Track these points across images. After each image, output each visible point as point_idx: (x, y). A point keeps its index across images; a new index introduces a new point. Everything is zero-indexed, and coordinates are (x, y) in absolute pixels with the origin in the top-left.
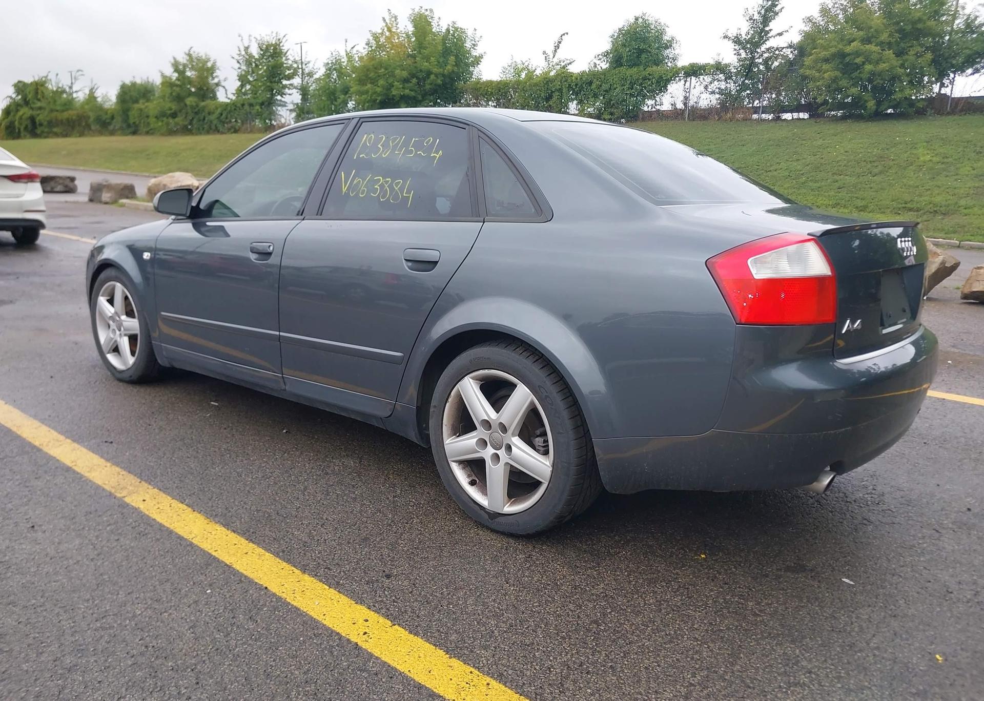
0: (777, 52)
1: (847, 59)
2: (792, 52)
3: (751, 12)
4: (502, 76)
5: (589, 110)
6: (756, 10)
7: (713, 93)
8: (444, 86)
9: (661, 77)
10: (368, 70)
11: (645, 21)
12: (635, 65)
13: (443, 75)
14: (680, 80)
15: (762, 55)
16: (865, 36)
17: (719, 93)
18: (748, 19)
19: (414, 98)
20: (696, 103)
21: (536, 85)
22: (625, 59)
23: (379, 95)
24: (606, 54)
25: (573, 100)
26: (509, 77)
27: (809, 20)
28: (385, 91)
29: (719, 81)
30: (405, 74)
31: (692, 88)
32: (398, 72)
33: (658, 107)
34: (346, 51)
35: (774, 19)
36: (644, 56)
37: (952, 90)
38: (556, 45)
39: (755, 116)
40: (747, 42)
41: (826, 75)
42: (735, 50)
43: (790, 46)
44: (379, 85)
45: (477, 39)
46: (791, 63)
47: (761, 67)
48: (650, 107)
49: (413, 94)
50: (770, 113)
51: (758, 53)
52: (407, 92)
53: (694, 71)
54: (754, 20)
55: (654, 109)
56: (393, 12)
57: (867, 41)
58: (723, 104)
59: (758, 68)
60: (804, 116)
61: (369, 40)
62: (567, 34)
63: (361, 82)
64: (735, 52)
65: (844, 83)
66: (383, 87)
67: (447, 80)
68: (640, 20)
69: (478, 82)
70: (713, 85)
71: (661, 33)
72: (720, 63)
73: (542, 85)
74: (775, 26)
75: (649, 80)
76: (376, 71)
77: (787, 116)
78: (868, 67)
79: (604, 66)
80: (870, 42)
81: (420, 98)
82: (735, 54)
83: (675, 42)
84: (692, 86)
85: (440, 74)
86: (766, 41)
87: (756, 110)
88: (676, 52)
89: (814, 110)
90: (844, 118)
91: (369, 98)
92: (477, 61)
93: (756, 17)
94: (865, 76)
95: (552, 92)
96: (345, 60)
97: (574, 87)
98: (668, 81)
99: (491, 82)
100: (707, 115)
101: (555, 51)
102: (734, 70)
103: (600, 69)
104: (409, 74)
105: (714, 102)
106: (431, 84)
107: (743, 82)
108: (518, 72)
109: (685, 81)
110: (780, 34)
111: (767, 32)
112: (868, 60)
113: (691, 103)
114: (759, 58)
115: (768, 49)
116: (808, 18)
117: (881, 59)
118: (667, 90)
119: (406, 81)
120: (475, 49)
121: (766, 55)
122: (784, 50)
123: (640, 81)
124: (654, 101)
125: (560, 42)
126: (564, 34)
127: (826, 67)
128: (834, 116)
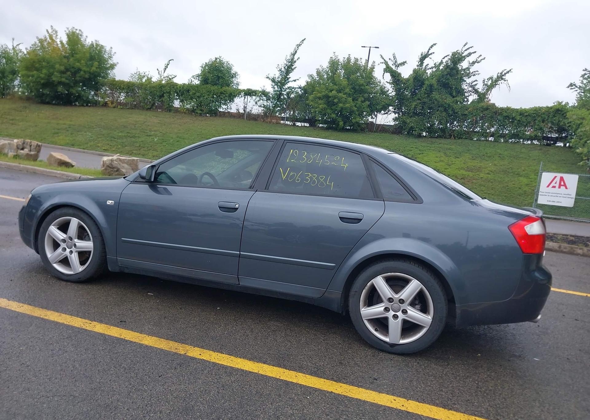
0: (293, 90)
1: (330, 99)
2: (300, 91)
3: (280, 67)
4: (130, 79)
5: (187, 106)
6: (283, 66)
7: (260, 106)
8: (90, 79)
9: (231, 94)
10: (34, 62)
11: (220, 61)
12: (216, 84)
13: (90, 73)
14: (242, 97)
15: (286, 90)
16: (338, 89)
17: (263, 107)
18: (279, 70)
19: (68, 84)
20: (250, 110)
21: (154, 87)
22: (210, 80)
23: (43, 79)
24: (198, 76)
25: (177, 99)
26: (135, 80)
27: (311, 76)
28: (47, 77)
29: (263, 100)
30: (62, 68)
31: (248, 102)
32: (57, 66)
33: (229, 110)
34: (13, 46)
35: (292, 72)
36: (221, 80)
37: (376, 120)
38: (166, 65)
39: (282, 122)
40: (279, 82)
41: (320, 106)
42: (272, 85)
43: (300, 88)
44: (43, 72)
45: (112, 54)
46: (300, 96)
47: (285, 96)
48: (224, 110)
49: (67, 81)
50: (290, 121)
51: (284, 89)
52: (63, 80)
53: (249, 93)
54: (282, 71)
55: (226, 111)
56: (54, 27)
57: (339, 91)
58: (265, 113)
59: (284, 96)
60: (307, 125)
61: (35, 42)
62: (173, 60)
63: (28, 68)
64: (272, 86)
65: (329, 111)
66: (46, 74)
67: (92, 76)
68: (218, 60)
69: (114, 80)
70: (260, 102)
71: (229, 69)
72: (265, 91)
73: (158, 88)
74: (292, 76)
75: (224, 94)
76: (40, 63)
77: (299, 124)
78: (341, 105)
79: (197, 82)
80: (340, 92)
81: (72, 84)
82: (272, 87)
83: (237, 74)
84: (248, 101)
85: (88, 71)
86: (288, 83)
87: (283, 119)
88: (239, 80)
89: (313, 122)
90: (327, 129)
91: (34, 80)
92: (113, 67)
93: (283, 69)
94: (339, 109)
95: (164, 93)
96: (12, 52)
97: (179, 92)
98: (235, 96)
99: (123, 82)
100: (257, 118)
101: (165, 69)
102: (271, 96)
103: (194, 84)
104: (65, 69)
105: (260, 111)
106: (80, 77)
107: (276, 103)
108: (141, 77)
109: (245, 98)
110: (295, 81)
111: (288, 79)
112: (340, 101)
113: (248, 110)
114: (284, 91)
115: (289, 88)
116: (311, 75)
117: (346, 101)
118: (234, 101)
119: (62, 72)
120: (111, 60)
121: (288, 90)
122: (297, 89)
123: (219, 94)
124: (227, 106)
125: (168, 64)
126: (171, 60)
127: (320, 102)
128: (323, 127)
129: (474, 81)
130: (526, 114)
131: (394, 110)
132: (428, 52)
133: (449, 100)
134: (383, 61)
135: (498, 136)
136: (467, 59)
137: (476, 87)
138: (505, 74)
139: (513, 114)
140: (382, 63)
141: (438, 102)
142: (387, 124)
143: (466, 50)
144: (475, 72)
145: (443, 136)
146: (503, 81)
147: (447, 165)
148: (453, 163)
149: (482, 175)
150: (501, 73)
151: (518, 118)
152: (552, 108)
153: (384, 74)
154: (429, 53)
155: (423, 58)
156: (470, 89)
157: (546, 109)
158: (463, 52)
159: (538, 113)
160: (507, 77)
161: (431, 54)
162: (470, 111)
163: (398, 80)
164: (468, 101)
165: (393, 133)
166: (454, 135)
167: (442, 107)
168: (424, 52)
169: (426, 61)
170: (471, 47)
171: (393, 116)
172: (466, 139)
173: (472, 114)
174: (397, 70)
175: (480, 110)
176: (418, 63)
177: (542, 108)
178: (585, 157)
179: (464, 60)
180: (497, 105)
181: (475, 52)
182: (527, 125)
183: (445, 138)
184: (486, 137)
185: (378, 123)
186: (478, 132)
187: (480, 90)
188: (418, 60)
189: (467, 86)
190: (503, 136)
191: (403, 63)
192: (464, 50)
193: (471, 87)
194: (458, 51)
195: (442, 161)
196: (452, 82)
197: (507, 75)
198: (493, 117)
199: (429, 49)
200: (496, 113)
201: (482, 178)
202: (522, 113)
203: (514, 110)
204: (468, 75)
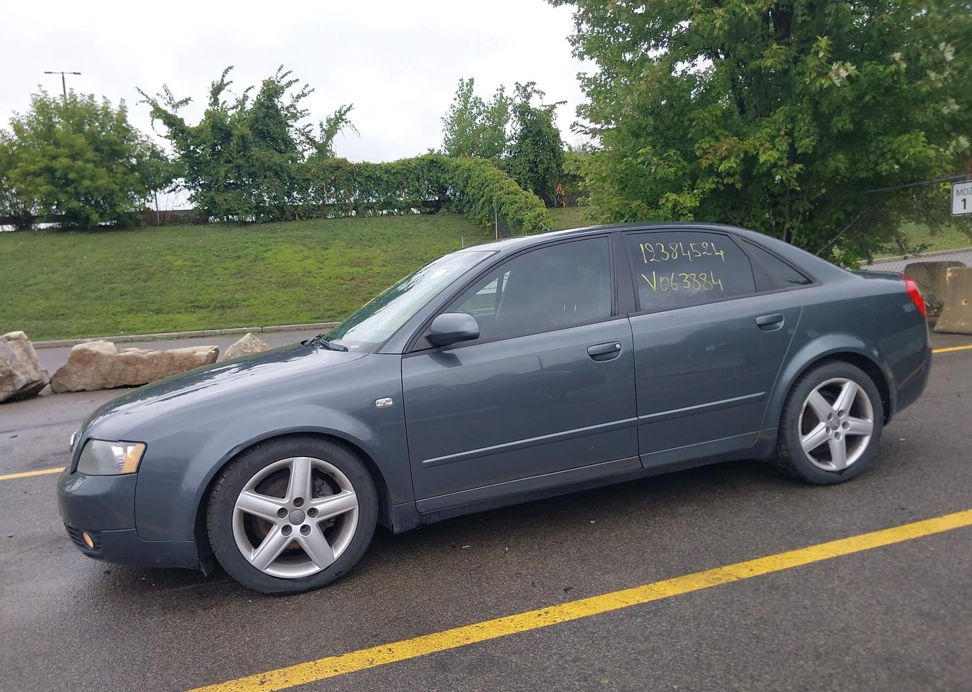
1: (58, 174)
16: (69, 153)
37: (156, 205)
57: (73, 158)
60: (9, 228)
78: (85, 183)
80: (77, 159)
89: (24, 222)
112: (81, 177)
117: (95, 175)
127: (38, 180)
128: (51, 228)
129: (307, 126)
130: (393, 171)
131: (186, 182)
132: (222, 80)
133: (277, 158)
134: (144, 98)
135: (364, 208)
136: (287, 91)
137: (311, 135)
138: (345, 112)
139: (377, 172)
140: (144, 102)
141: (263, 163)
142: (179, 209)
143: (282, 77)
144: (304, 111)
145: (282, 217)
146: (343, 123)
147: (318, 261)
148: (326, 257)
149: (377, 269)
150: (340, 112)
151: (385, 177)
152: (424, 159)
153: (152, 121)
154: (225, 83)
155: (217, 90)
156: (302, 138)
157: (416, 162)
158: (278, 80)
159: (408, 168)
160: (348, 116)
161: (228, 84)
162: (314, 172)
163: (183, 131)
164: (303, 157)
165: (196, 222)
166: (299, 214)
167: (270, 170)
168: (216, 81)
169: (222, 97)
170: (290, 72)
171: (187, 193)
172: (318, 217)
173: (318, 177)
174: (176, 114)
175: (328, 170)
176: (210, 99)
177: (410, 160)
178: (489, 222)
179: (282, 93)
180: (350, 160)
181: (297, 80)
182: (398, 186)
183: (286, 221)
184: (347, 211)
185: (162, 208)
186: (333, 205)
187: (317, 139)
188: (210, 95)
189: (296, 133)
190: (370, 206)
191: (186, 101)
192: (280, 75)
193: (303, 135)
194: (272, 79)
195: (308, 257)
196: (274, 129)
197: (348, 113)
198: (350, 179)
199: (223, 76)
200: (352, 173)
201: (378, 273)
202: (387, 169)
203: (375, 166)
204: (295, 117)
